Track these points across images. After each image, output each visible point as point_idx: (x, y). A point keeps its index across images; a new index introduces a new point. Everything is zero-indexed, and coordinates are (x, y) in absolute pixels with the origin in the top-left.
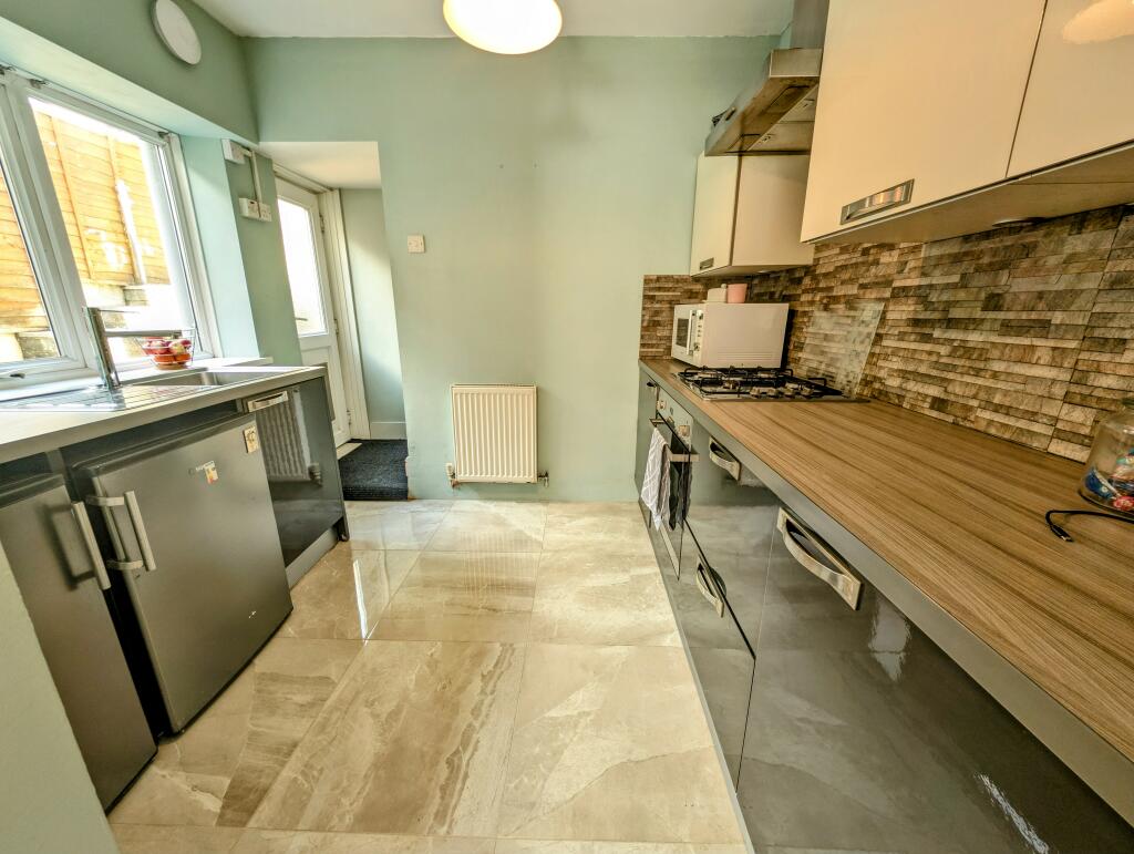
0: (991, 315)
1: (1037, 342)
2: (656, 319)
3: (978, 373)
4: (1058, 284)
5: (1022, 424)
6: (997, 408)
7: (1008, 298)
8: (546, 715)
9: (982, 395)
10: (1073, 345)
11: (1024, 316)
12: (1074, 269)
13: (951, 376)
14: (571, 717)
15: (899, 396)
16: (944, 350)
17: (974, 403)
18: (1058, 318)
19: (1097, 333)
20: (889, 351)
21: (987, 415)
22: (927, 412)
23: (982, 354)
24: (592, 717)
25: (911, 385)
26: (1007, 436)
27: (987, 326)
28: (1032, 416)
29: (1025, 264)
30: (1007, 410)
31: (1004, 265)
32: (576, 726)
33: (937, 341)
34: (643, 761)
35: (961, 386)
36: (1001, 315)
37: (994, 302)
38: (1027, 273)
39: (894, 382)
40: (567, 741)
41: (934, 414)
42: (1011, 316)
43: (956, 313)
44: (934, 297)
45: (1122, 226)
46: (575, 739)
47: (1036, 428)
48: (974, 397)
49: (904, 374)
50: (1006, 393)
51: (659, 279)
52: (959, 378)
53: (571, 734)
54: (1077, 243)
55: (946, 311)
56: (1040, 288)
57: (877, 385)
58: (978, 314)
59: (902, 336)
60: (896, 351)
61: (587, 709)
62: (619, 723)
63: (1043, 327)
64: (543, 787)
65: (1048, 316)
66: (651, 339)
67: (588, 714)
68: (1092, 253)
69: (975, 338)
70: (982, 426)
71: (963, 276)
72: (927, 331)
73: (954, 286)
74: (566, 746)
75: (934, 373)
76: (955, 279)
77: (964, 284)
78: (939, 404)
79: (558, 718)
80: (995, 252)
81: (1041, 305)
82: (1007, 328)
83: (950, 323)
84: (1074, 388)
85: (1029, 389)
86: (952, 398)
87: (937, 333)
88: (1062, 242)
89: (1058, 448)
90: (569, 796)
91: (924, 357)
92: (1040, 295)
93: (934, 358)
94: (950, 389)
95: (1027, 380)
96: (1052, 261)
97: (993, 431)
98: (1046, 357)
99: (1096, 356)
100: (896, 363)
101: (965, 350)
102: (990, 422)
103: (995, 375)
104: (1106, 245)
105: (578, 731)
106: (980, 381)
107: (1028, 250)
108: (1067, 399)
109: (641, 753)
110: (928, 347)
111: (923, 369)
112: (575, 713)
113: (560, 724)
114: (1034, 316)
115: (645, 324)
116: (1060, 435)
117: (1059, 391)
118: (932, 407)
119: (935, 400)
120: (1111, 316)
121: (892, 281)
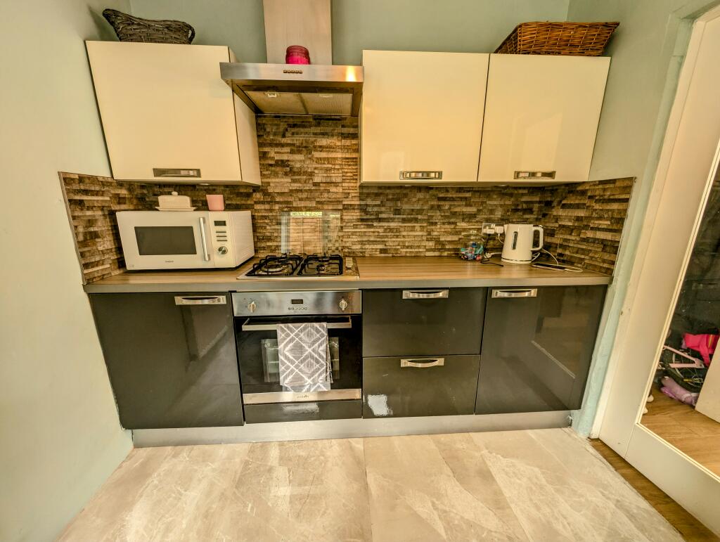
0: (397, 216)
1: (416, 225)
2: (92, 229)
3: (397, 237)
4: (417, 207)
5: (417, 250)
6: (408, 247)
7: (402, 210)
8: (445, 537)
9: (401, 244)
10: (425, 225)
11: (409, 216)
12: (421, 202)
13: (386, 240)
14: (439, 516)
15: (361, 252)
16: (381, 230)
17: (399, 247)
18: (420, 217)
19: (431, 221)
20: (350, 234)
21: (405, 250)
22: (379, 255)
23: (398, 230)
24: (435, 500)
25: (367, 246)
26: (413, 255)
27: (396, 220)
28: (419, 247)
29: (406, 200)
30: (411, 247)
31: (398, 199)
32: (445, 512)
33: (376, 227)
34: (451, 469)
35: (392, 243)
36: (401, 216)
37: (397, 212)
38: (407, 203)
39: (357, 247)
40: (458, 517)
41: (383, 255)
42: (405, 216)
43: (381, 216)
44: (369, 209)
45: (430, 192)
46: (455, 511)
47: (421, 250)
48: (398, 245)
49: (362, 243)
50: (409, 242)
51: (81, 179)
52: (389, 240)
53: (452, 515)
54: (420, 195)
55: (377, 215)
56: (412, 208)
57: (346, 250)
58: (392, 216)
59: (355, 226)
60: (353, 233)
61: (430, 504)
62: (433, 481)
63: (416, 220)
64: (496, 532)
65: (417, 216)
66: (93, 255)
67: (433, 504)
68: (425, 198)
69: (392, 225)
70: (404, 254)
71: (382, 202)
72: (370, 223)
73: (379, 206)
74: (462, 518)
75: (378, 240)
76: (378, 203)
77: (382, 205)
78: (382, 251)
79: (444, 527)
80: (393, 195)
81: (414, 213)
82: (404, 220)
83: (380, 220)
84: (429, 237)
85: (416, 239)
86: (389, 247)
87: (375, 224)
88: (415, 195)
89: (428, 254)
90: (491, 513)
91: (371, 234)
92: (413, 210)
93: (377, 234)
94: (387, 244)
95: (415, 236)
96: (414, 200)
97: (408, 255)
98: (419, 229)
99: (431, 227)
100: (355, 239)
101: (391, 230)
102: (406, 252)
103: (404, 236)
104: (428, 197)
105: (447, 509)
106: (399, 240)
107: (406, 195)
108: (427, 240)
109: (447, 470)
110: (372, 230)
111: (372, 239)
112: (435, 512)
113: (448, 524)
114: (412, 216)
115: (81, 238)
116: (428, 250)
117: (424, 238)
118: (381, 253)
119: (381, 250)
120: (433, 216)
121: (342, 201)
